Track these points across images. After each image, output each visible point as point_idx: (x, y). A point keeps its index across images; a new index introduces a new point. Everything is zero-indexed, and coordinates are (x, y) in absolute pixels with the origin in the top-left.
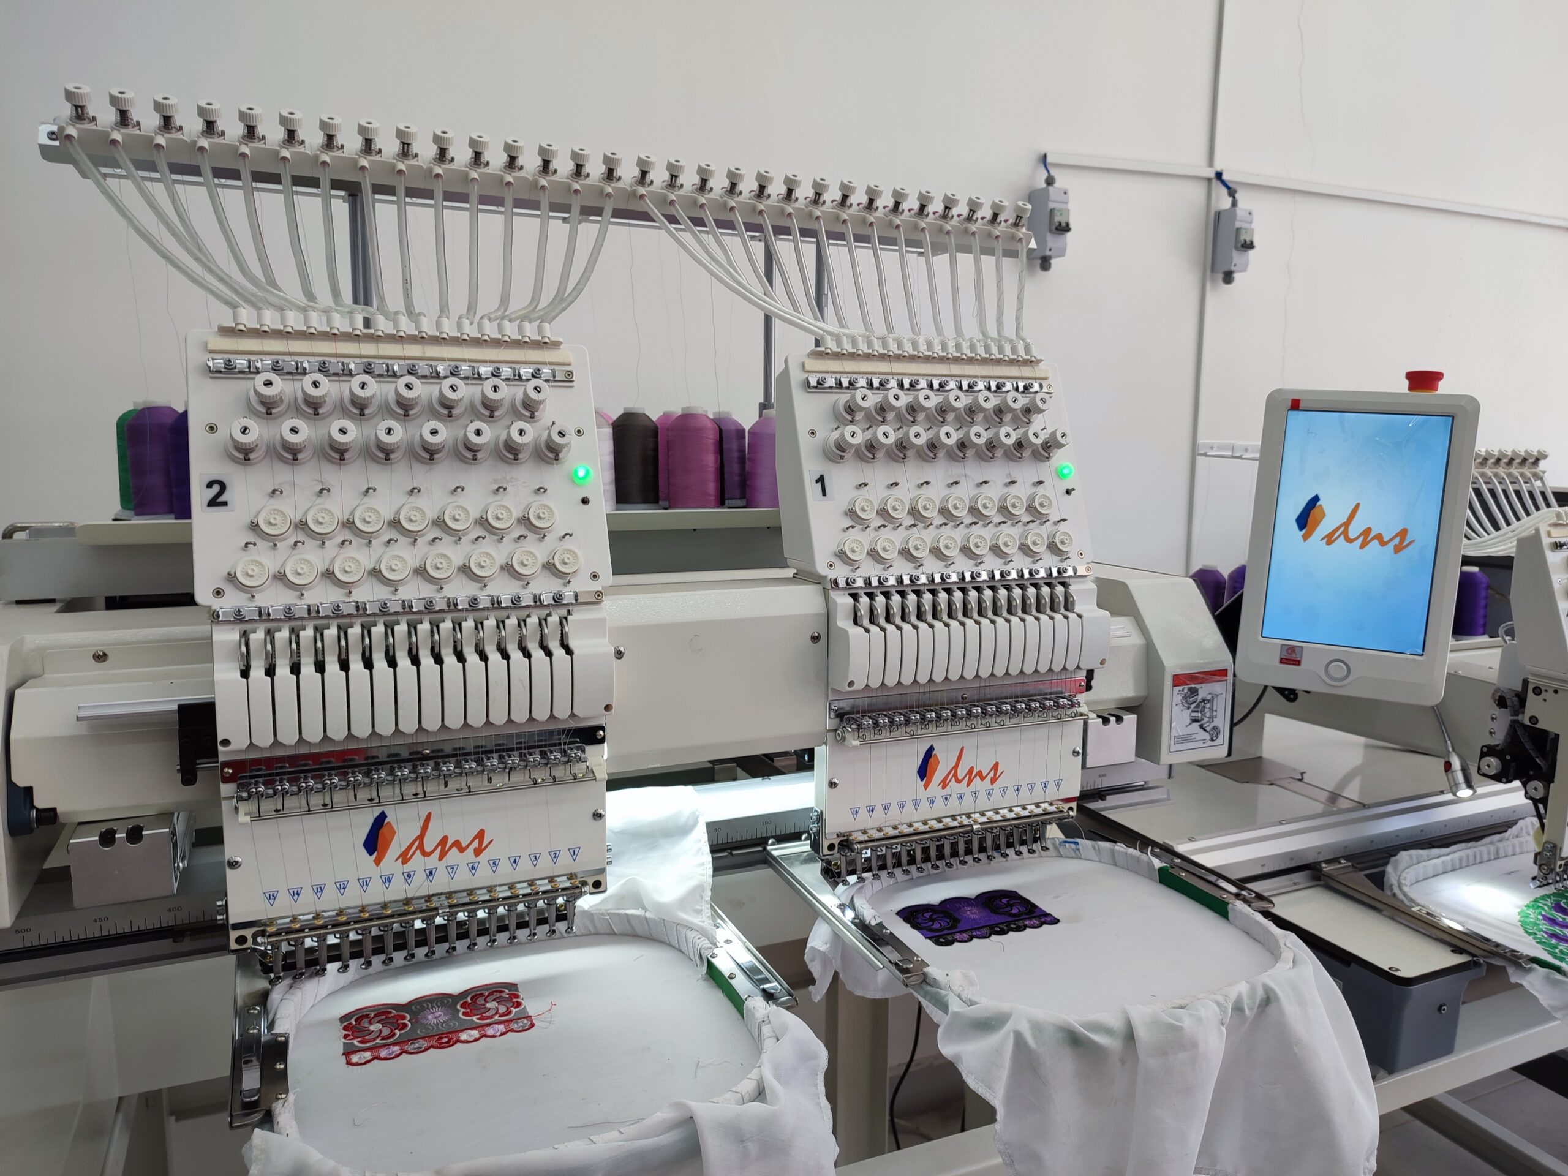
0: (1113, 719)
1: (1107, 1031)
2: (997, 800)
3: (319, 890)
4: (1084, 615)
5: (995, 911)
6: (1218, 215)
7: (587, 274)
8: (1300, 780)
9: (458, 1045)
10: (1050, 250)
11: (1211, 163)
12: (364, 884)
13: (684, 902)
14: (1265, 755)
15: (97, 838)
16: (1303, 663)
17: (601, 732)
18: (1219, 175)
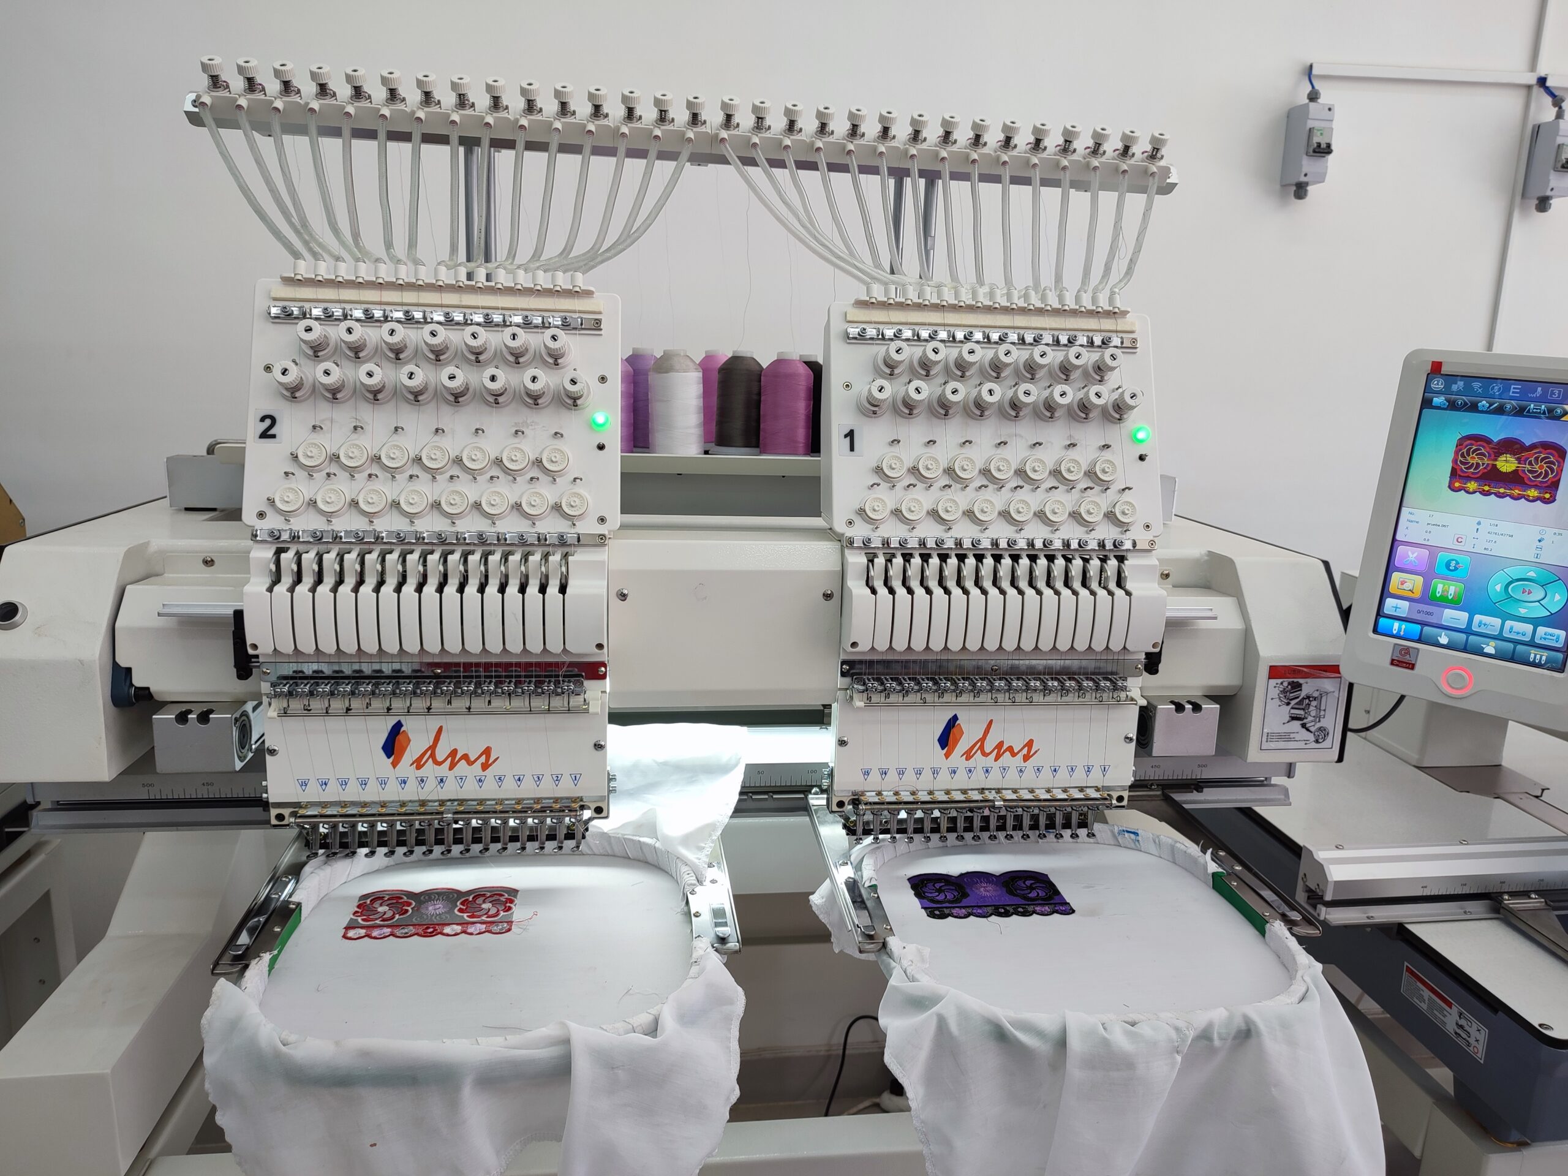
0: (1188, 707)
1: (1039, 1033)
2: (1029, 779)
3: (344, 783)
4: (1134, 593)
5: (1011, 892)
6: (1537, 129)
7: (648, 222)
8: (1537, 797)
9: (440, 936)
10: (1306, 175)
11: (1533, 67)
12: (383, 783)
13: (687, 840)
14: (1503, 764)
15: (174, 716)
16: (1417, 667)
17: (603, 669)
18: (1542, 81)
